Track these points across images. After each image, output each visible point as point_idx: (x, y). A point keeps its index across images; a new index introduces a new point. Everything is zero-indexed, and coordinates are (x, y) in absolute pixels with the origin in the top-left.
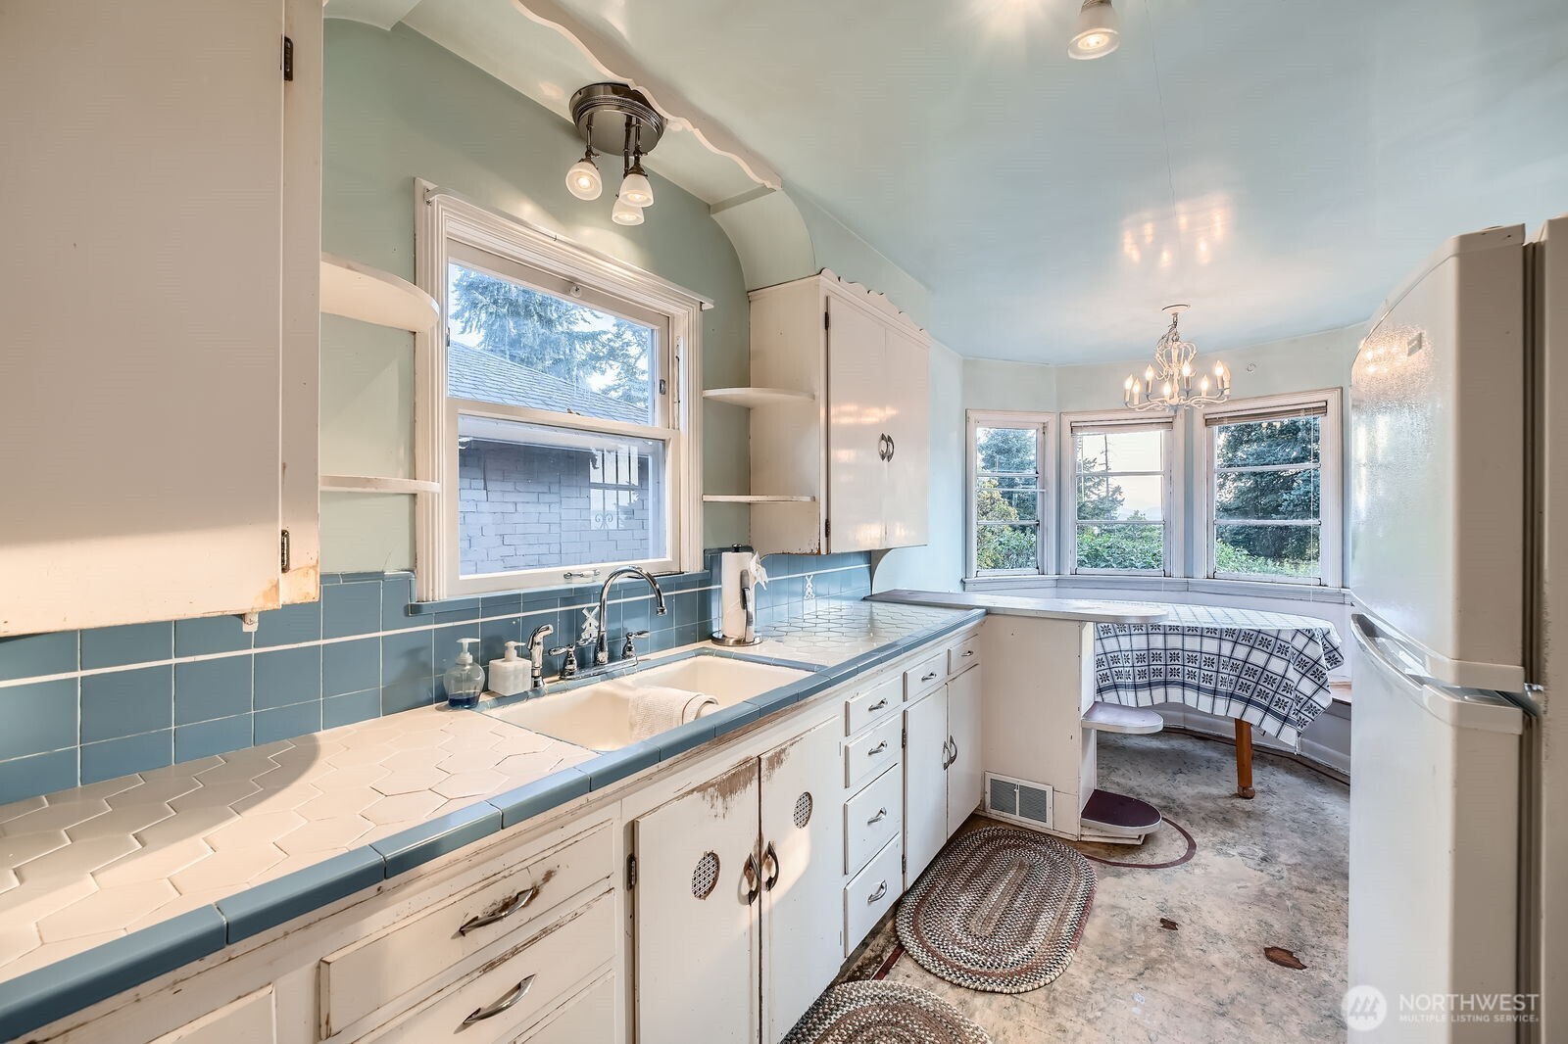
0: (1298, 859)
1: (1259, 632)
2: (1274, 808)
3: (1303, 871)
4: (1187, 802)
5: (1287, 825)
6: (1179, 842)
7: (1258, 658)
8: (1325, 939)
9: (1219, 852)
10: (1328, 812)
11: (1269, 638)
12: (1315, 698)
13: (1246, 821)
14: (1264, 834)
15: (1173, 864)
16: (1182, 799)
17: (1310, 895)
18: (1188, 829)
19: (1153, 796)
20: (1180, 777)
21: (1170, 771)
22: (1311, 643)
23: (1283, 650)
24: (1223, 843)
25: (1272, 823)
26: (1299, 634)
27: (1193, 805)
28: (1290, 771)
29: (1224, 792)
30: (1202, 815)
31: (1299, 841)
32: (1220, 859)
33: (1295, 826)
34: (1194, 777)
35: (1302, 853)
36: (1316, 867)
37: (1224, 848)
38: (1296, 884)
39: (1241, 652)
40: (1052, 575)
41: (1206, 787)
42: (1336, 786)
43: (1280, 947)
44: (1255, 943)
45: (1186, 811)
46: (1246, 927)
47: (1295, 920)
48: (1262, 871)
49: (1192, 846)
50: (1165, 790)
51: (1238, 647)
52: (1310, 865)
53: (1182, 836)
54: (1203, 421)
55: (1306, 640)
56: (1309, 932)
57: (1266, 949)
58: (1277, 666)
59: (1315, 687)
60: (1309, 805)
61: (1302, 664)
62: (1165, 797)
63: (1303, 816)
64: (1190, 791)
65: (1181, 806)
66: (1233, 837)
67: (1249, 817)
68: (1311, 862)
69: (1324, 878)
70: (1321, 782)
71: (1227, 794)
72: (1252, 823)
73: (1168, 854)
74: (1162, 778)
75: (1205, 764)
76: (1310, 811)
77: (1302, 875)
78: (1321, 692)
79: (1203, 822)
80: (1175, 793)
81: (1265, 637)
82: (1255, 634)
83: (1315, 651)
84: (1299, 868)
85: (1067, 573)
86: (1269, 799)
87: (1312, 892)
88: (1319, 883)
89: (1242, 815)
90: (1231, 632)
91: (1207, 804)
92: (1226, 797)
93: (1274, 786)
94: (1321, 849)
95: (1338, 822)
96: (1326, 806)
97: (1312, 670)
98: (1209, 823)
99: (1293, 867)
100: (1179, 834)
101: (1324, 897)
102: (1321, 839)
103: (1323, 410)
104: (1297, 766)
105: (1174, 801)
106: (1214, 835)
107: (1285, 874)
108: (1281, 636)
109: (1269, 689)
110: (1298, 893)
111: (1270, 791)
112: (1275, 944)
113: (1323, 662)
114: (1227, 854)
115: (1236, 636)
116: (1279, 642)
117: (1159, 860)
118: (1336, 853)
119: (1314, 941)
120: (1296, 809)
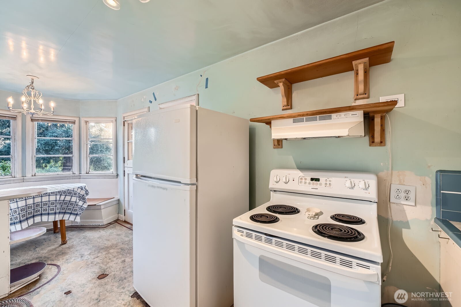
0: (89, 252)
1: (68, 190)
2: (74, 243)
3: (93, 253)
4: (46, 255)
5: (81, 245)
6: (53, 268)
7: (68, 198)
8: (108, 265)
9: (67, 263)
10: (88, 236)
11: (71, 191)
12: (83, 206)
13: (69, 250)
14: (77, 251)
15: (56, 276)
16: (44, 255)
17: (98, 258)
18: (53, 263)
19: (31, 260)
20: (37, 249)
21: (32, 249)
22: (82, 190)
23: (75, 194)
24: (67, 260)
25: (77, 247)
26: (79, 188)
27: (49, 255)
28: (72, 231)
29: (56, 246)
30: (54, 256)
31: (87, 247)
32: (69, 264)
33: (83, 244)
34: (43, 247)
35: (90, 249)
36: (95, 251)
37: (68, 261)
38: (93, 258)
39: (62, 198)
41: (50, 247)
42: (86, 229)
43: (100, 274)
44: (94, 278)
45: (48, 258)
46: (89, 276)
47: (99, 266)
48: (83, 260)
49: (58, 266)
50: (35, 256)
51: (62, 196)
52: (93, 251)
53: (53, 266)
54: (30, 120)
56: (104, 266)
57: (98, 278)
58: (74, 199)
59: (83, 202)
60: (83, 237)
61: (79, 197)
62: (37, 258)
63: (83, 240)
64: (45, 251)
65: (45, 257)
66: (69, 256)
67: (69, 248)
68: (93, 250)
69: (98, 252)
70: (82, 230)
71: (58, 246)
72: (71, 250)
73: (52, 274)
74: (30, 253)
75: (44, 241)
76: (84, 238)
77: (93, 255)
78: (85, 203)
79: (57, 258)
80: (39, 255)
81: (70, 191)
82: (67, 191)
83: (83, 192)
84: (92, 254)
86: (71, 241)
87: (98, 257)
88: (98, 254)
89: (67, 249)
90: (59, 192)
91: (54, 252)
92: (58, 247)
93: (70, 237)
94: (93, 246)
95: (92, 237)
96: (87, 235)
97: (82, 198)
98: (59, 257)
99: (90, 254)
100: (51, 266)
101: (101, 256)
102: (91, 244)
103: (74, 123)
104: (73, 229)
105: (41, 257)
106: (63, 259)
107: (89, 257)
108: (75, 190)
109: (71, 207)
110: (95, 260)
111: (70, 239)
112: (99, 275)
113: (85, 195)
114: (70, 262)
115: (60, 193)
116: (74, 192)
117: (50, 278)
118: (97, 245)
119: (106, 267)
120: (80, 239)
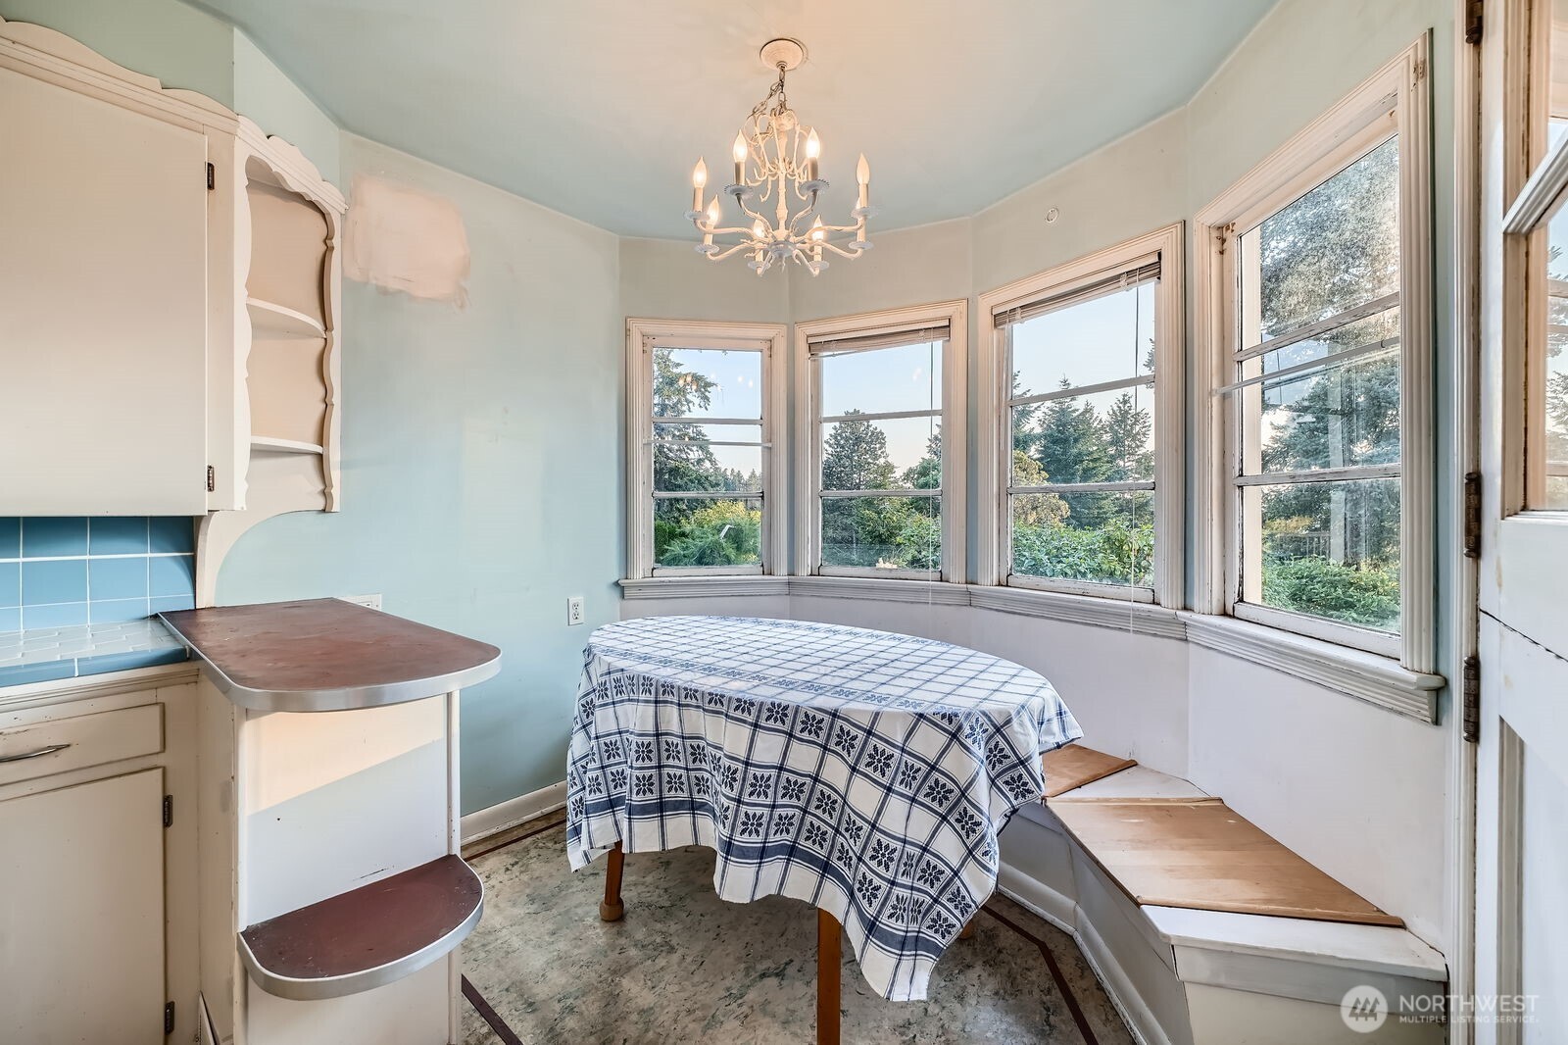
11: (854, 732)
23: (879, 762)
40: (782, 573)
54: (989, 320)
55: (944, 738)
85: (804, 572)
116: (874, 741)
